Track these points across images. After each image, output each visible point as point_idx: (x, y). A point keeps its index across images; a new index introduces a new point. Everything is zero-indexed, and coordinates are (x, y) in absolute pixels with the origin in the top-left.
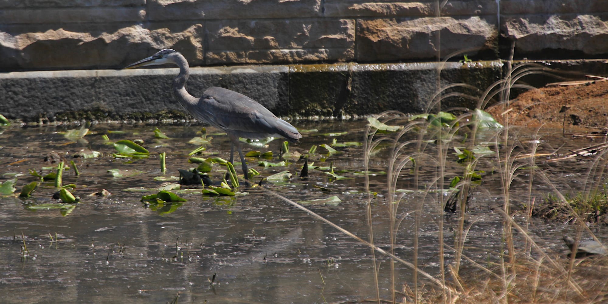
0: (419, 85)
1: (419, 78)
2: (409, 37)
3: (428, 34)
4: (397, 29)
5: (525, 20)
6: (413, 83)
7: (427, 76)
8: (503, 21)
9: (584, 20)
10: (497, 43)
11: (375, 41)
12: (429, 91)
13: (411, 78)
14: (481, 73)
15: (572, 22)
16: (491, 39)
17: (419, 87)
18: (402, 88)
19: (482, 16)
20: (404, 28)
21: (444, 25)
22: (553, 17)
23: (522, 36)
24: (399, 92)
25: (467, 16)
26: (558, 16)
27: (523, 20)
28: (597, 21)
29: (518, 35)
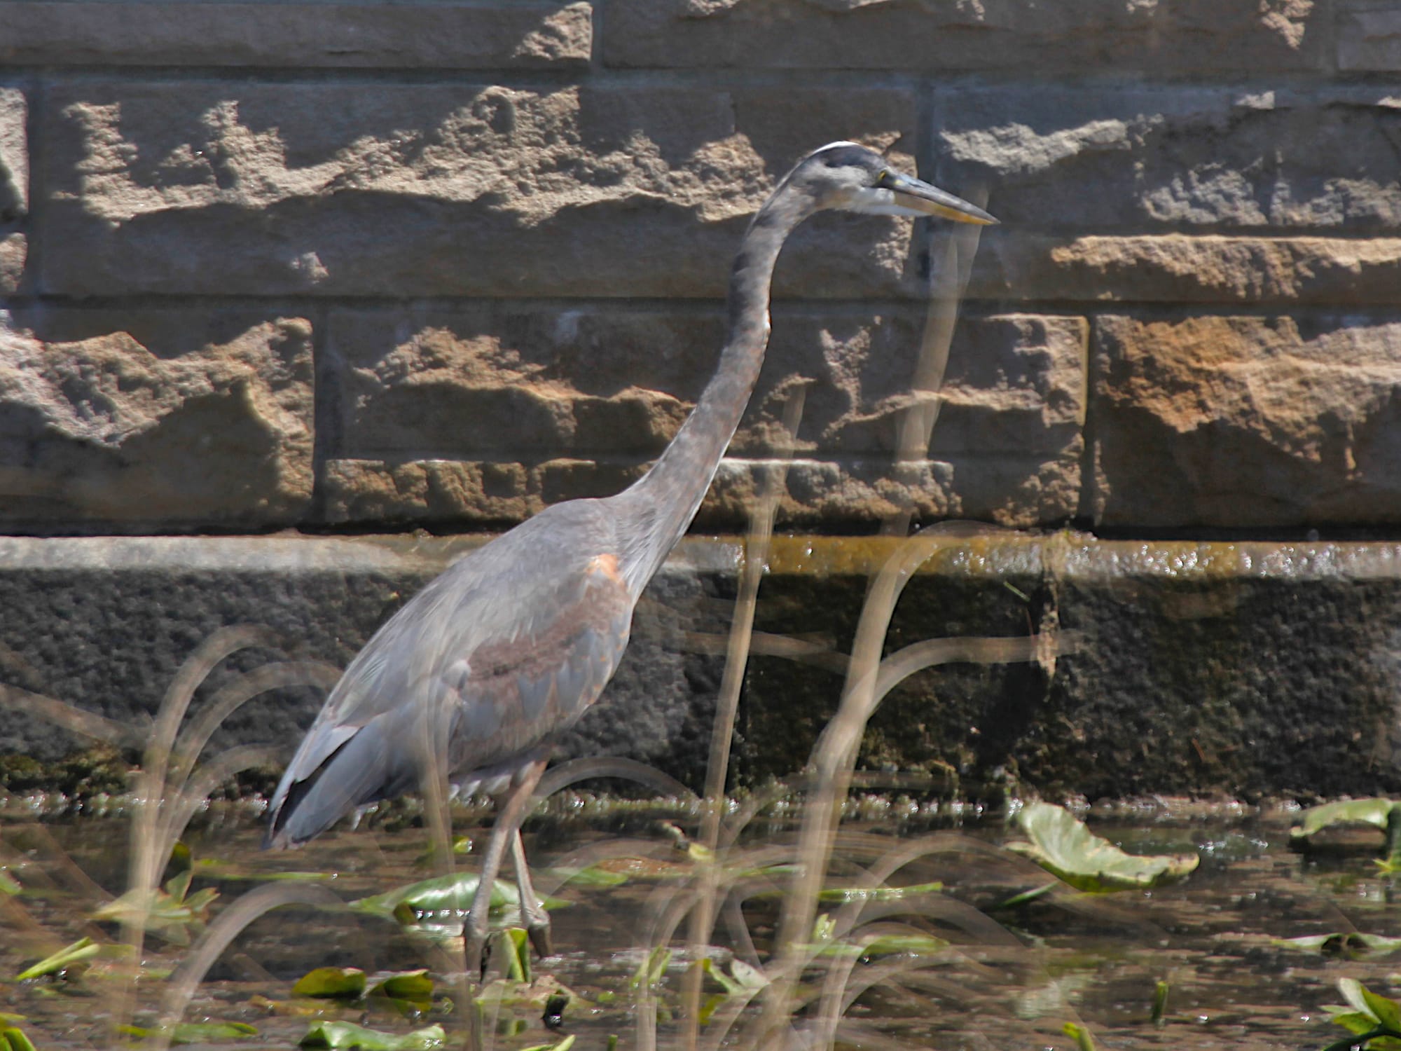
2: (1353, 410)
4: (1298, 370)
6: (1369, 644)
11: (1182, 430)
13: (1361, 619)
18: (1315, 668)
20: (1334, 367)
24: (1300, 685)
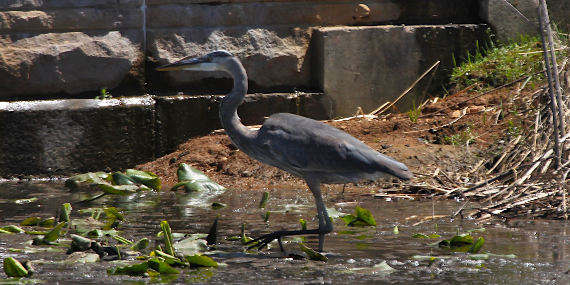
0: (45, 133)
1: (45, 123)
3: (55, 57)
5: (179, 37)
7: (56, 119)
8: (151, 38)
9: (257, 36)
10: (143, 70)
12: (59, 141)
14: (128, 114)
15: (241, 39)
16: (136, 65)
17: (46, 136)
19: (124, 31)
21: (76, 45)
22: (216, 32)
23: (178, 59)
25: (103, 32)
26: (221, 30)
27: (177, 37)
28: (274, 38)
29: (173, 60)
